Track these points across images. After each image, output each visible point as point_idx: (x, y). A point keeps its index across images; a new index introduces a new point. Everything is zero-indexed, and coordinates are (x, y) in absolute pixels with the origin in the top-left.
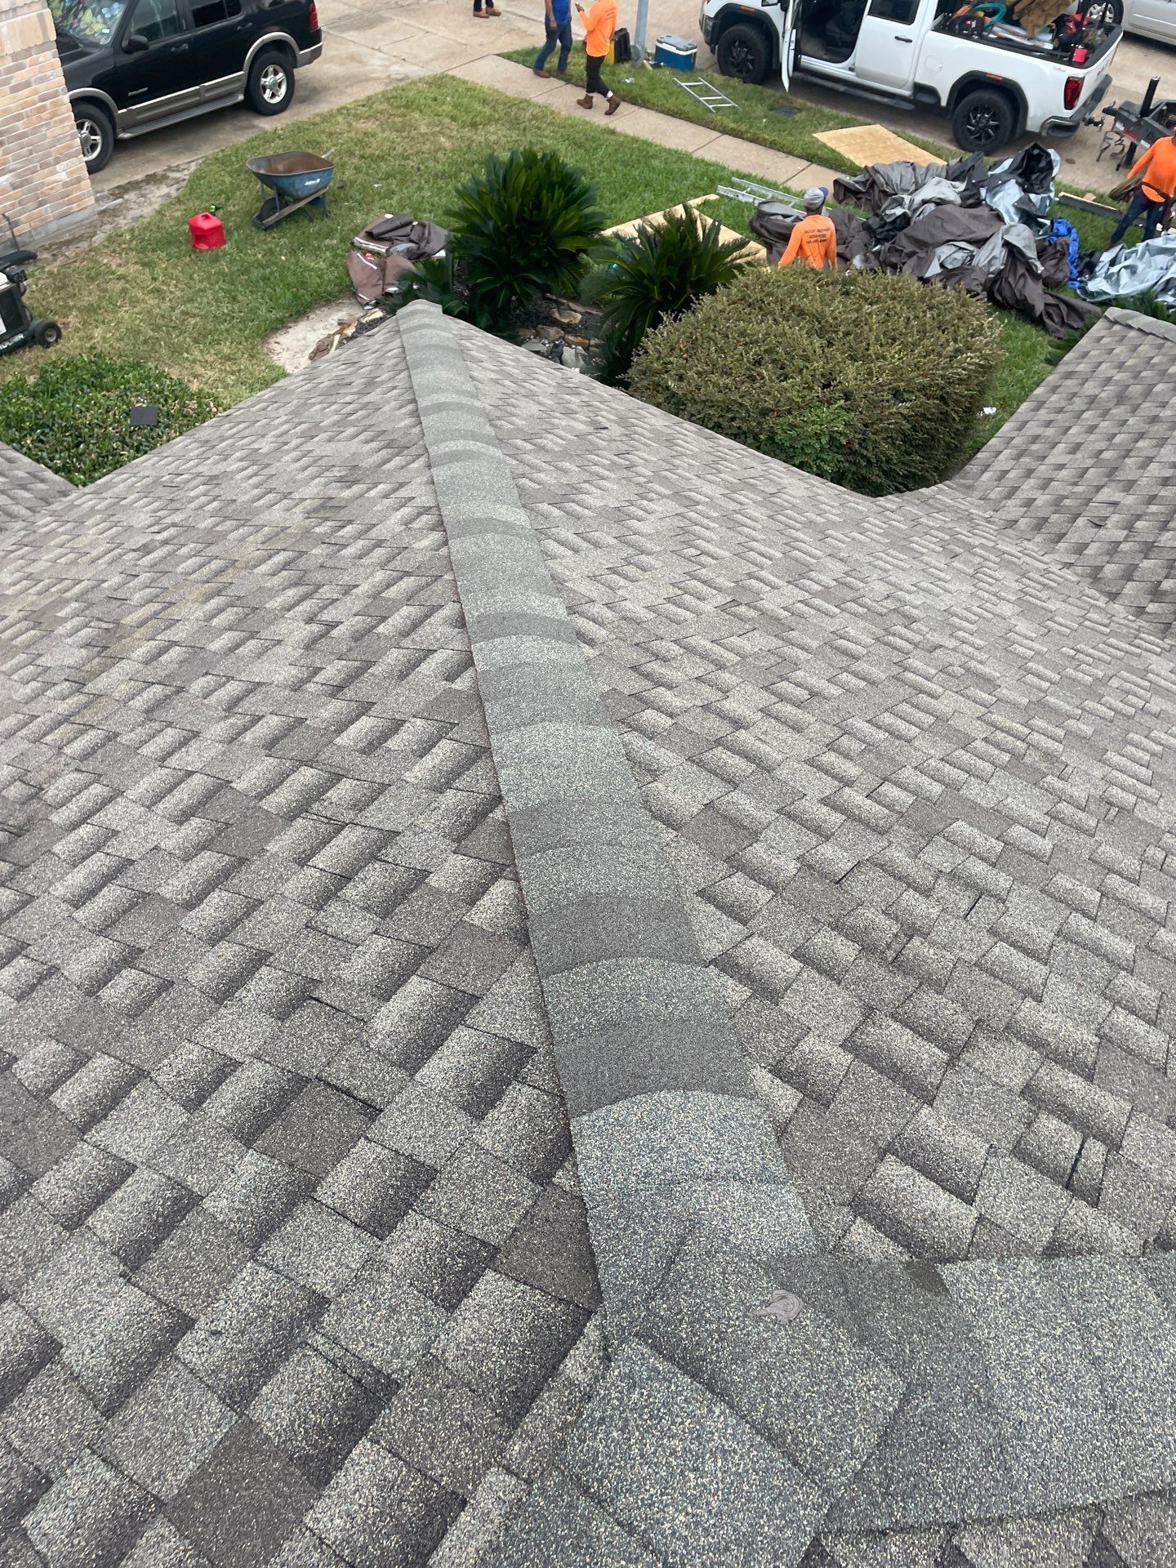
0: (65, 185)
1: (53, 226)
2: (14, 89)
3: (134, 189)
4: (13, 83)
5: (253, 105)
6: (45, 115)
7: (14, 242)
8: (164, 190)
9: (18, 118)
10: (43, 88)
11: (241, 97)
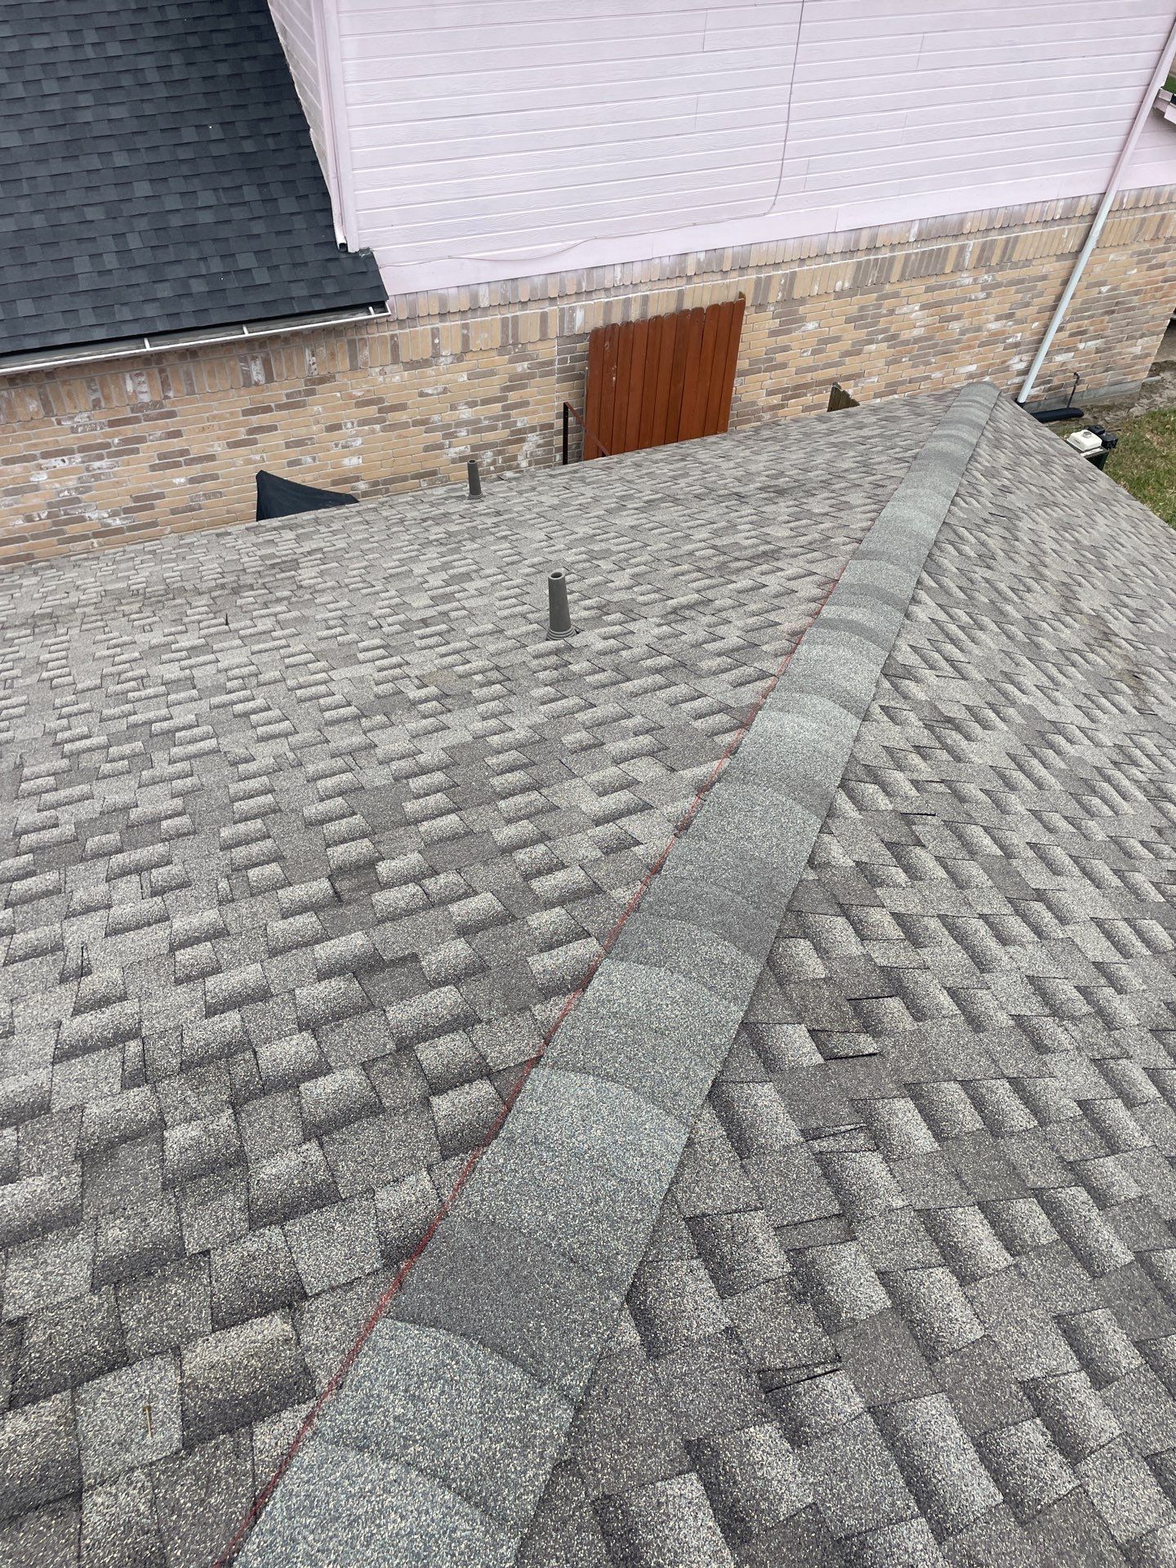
0: (1136, 357)
7: (1068, 400)
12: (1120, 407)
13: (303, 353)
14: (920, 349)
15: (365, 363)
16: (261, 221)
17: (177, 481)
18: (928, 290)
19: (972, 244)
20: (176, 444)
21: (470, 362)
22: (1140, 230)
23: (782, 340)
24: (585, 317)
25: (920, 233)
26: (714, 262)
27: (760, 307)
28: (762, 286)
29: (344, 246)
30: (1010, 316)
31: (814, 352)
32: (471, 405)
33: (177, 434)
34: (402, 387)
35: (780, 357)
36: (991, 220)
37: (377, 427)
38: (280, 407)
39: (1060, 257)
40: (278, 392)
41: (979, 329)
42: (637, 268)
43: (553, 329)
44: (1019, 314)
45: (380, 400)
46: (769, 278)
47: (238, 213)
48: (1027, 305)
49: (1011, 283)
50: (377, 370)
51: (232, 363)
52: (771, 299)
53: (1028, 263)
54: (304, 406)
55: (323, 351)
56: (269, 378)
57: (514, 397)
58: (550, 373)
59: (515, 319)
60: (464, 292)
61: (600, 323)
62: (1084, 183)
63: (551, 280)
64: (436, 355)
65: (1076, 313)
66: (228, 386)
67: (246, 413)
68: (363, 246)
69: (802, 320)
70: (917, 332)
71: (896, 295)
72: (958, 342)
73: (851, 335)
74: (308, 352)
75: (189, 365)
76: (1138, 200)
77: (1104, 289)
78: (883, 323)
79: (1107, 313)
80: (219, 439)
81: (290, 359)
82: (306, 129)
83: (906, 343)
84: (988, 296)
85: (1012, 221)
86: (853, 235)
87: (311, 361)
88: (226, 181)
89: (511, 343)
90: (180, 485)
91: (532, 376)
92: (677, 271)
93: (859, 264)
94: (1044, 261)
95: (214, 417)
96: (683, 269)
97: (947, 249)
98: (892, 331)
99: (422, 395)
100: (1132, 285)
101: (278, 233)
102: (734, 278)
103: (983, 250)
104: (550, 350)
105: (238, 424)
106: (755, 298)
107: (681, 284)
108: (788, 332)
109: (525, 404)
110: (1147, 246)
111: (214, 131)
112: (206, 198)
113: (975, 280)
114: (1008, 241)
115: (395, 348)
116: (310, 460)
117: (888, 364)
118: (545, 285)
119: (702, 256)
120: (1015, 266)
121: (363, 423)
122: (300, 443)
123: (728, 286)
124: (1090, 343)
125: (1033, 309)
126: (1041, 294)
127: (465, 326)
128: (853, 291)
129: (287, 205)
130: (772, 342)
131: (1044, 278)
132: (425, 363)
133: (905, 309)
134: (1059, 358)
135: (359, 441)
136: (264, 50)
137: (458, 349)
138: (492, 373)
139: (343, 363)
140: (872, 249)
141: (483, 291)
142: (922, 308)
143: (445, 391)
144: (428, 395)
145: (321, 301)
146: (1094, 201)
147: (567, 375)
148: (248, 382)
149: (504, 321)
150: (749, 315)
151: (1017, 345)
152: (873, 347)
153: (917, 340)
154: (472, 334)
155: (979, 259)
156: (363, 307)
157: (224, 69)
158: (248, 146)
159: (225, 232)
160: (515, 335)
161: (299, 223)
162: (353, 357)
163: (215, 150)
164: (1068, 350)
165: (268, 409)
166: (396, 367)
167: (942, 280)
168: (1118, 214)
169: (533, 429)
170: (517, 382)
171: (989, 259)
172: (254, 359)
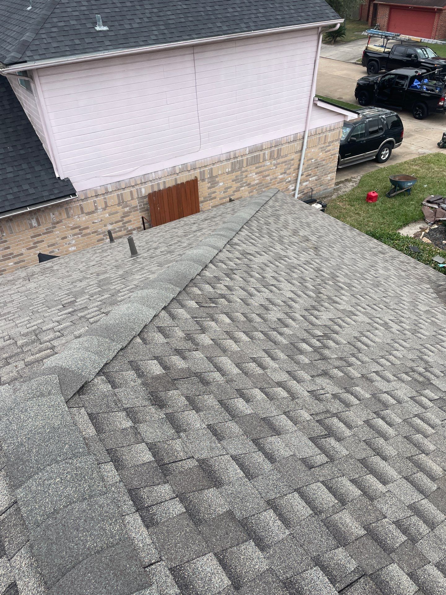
0: (329, 180)
1: (321, 192)
2: (326, 152)
3: (342, 183)
4: (326, 150)
5: (378, 160)
6: (331, 160)
7: (311, 197)
8: (351, 184)
9: (324, 160)
10: (332, 152)
11: (375, 157)
12: (328, 197)
13: (50, 214)
14: (259, 187)
15: (72, 215)
16: (30, 174)
17: (10, 264)
18: (256, 168)
19: (267, 152)
20: (8, 251)
21: (109, 210)
22: (319, 141)
23: (213, 190)
24: (145, 191)
25: (249, 151)
26: (185, 168)
27: (203, 180)
28: (203, 173)
29: (59, 178)
30: (285, 173)
31: (224, 192)
32: (112, 224)
33: (8, 248)
34: (86, 221)
35: (213, 195)
36: (271, 144)
37: (80, 236)
38: (44, 234)
39: (296, 152)
40: (43, 229)
41: (276, 178)
42: (159, 172)
43: (135, 196)
44: (288, 172)
45: (79, 227)
46: (204, 171)
47: (21, 173)
48: (290, 169)
49: (283, 163)
50: (77, 217)
51: (25, 221)
52: (206, 177)
53: (286, 156)
54: (53, 232)
55: (57, 213)
56: (39, 224)
57: (126, 219)
58: (137, 210)
59: (122, 194)
60: (103, 188)
61: (150, 191)
62: (298, 129)
63: (131, 180)
64: (96, 209)
65: (306, 169)
66: (24, 229)
67: (32, 237)
68: (66, 177)
69: (218, 183)
70: (256, 182)
71: (246, 171)
72: (270, 183)
73: (235, 185)
74: (51, 214)
75: (10, 224)
76: (316, 131)
77: (313, 161)
78: (244, 180)
79: (316, 168)
80: (23, 247)
81: (45, 217)
82: (41, 144)
83: (254, 185)
84: (276, 168)
85: (278, 144)
86: (228, 154)
87: (53, 217)
88: (16, 164)
89: (121, 202)
90: (11, 265)
91: (131, 212)
92: (173, 172)
93: (232, 163)
94: (292, 154)
95: (21, 240)
96: (175, 171)
97: (259, 155)
98: (248, 182)
99: (93, 223)
100: (322, 158)
101: (36, 177)
102: (192, 172)
103: (271, 154)
104: (135, 203)
105: (29, 242)
106: (201, 177)
107: (175, 176)
108: (214, 187)
109: (130, 221)
110: (323, 145)
111: (10, 148)
112: (9, 169)
113: (271, 163)
114: (278, 150)
115: (82, 209)
116: (57, 250)
117: (249, 193)
118: (130, 182)
119: (180, 166)
120: (282, 157)
121: (74, 235)
122: (53, 245)
123: (191, 175)
124: (313, 178)
125: (292, 170)
126: (293, 165)
127: (105, 198)
128: (233, 171)
129: (38, 168)
130: (209, 191)
131: (293, 160)
132: (93, 212)
133: (250, 175)
134: (304, 184)
135: (74, 241)
136: (24, 122)
137: (104, 206)
138: (117, 213)
139: (64, 216)
140: (235, 158)
141: (109, 186)
142: (256, 174)
143: (101, 220)
144: (96, 223)
145: (53, 196)
146: (302, 134)
147: (143, 210)
148: (32, 227)
149: (118, 195)
150: (200, 183)
151: (290, 182)
152: (243, 188)
153: (257, 184)
154: (108, 201)
155: (271, 156)
156: (68, 196)
157: (10, 130)
158: (22, 152)
159: (17, 179)
160: (122, 199)
161: (43, 173)
162: (68, 214)
163: (10, 154)
164: (307, 181)
165: (40, 235)
166: (83, 215)
167: (260, 164)
168: (311, 137)
169: (134, 229)
170: (126, 215)
171: (274, 156)
172: (33, 218)
